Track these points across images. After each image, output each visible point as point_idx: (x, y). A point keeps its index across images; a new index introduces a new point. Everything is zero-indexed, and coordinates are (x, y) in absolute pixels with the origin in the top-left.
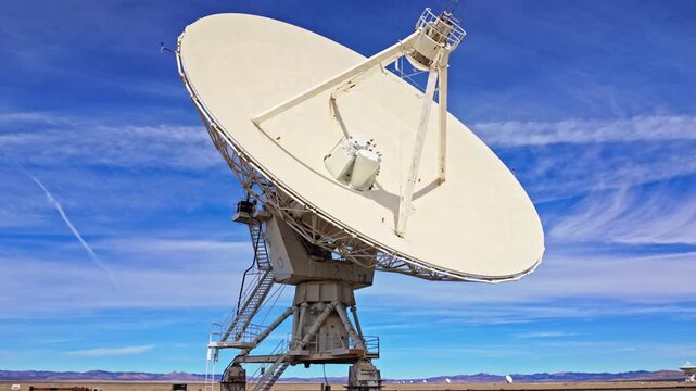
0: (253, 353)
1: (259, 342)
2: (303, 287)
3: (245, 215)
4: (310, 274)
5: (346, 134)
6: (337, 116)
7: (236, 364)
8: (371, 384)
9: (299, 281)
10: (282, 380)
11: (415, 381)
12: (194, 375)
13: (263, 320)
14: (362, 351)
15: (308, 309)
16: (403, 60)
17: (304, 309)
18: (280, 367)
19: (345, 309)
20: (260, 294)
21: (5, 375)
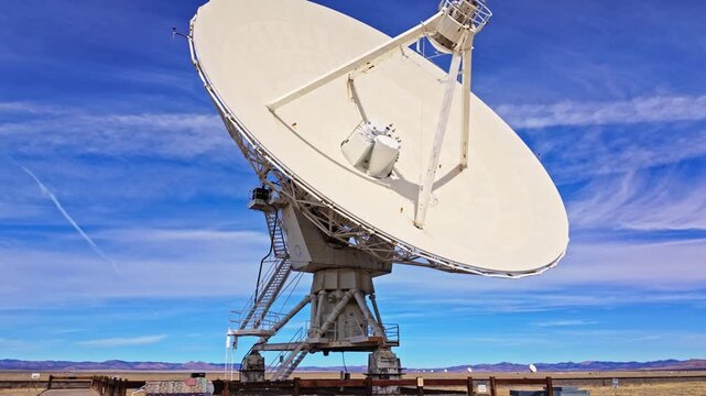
0: (271, 340)
1: (277, 330)
2: (321, 275)
3: (262, 202)
4: (329, 261)
5: (365, 119)
6: (355, 98)
7: (254, 352)
8: (391, 371)
9: (315, 269)
10: (300, 369)
11: (435, 371)
12: (212, 364)
13: (281, 307)
14: (380, 338)
15: (326, 297)
16: (424, 41)
17: (322, 296)
18: (299, 354)
19: (364, 297)
20: (277, 284)
21: (24, 365)
